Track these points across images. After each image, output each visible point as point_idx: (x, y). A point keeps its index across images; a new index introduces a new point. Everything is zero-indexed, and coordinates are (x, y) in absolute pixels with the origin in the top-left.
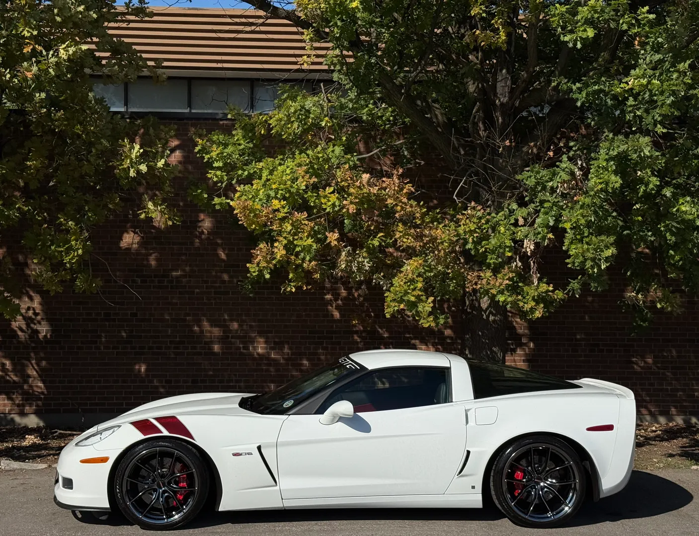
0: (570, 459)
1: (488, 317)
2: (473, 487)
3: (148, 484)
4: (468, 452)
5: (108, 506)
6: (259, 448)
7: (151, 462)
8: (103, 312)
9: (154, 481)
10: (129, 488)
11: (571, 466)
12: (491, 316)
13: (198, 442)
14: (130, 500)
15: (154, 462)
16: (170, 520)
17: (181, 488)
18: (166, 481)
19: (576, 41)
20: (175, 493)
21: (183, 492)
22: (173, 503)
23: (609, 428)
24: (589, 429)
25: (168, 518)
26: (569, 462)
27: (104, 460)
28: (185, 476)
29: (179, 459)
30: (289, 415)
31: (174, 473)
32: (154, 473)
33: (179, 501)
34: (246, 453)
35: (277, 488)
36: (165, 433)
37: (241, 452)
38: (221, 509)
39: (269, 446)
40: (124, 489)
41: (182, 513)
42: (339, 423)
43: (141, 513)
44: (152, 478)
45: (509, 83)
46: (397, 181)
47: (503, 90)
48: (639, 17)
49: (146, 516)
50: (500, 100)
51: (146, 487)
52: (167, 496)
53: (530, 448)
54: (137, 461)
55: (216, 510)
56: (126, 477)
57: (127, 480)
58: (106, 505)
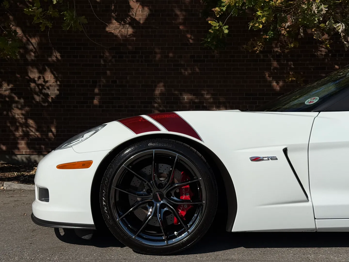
3: (142, 195)
5: (91, 222)
6: (285, 151)
7: (144, 170)
9: (149, 191)
10: (117, 200)
13: (207, 142)
14: (120, 216)
15: (148, 170)
16: (170, 242)
17: (183, 201)
18: (165, 192)
20: (176, 207)
21: (186, 207)
22: (172, 220)
25: (168, 239)
27: (86, 164)
28: (188, 186)
29: (180, 166)
30: (319, 112)
31: (173, 183)
32: (149, 182)
33: (182, 217)
34: (268, 158)
35: (309, 204)
36: (163, 130)
37: (261, 156)
38: (235, 229)
39: (298, 148)
40: (112, 202)
43: (134, 233)
44: (147, 188)
49: (139, 236)
51: (139, 199)
52: (166, 211)
54: (128, 166)
55: (229, 231)
56: (113, 187)
57: (116, 190)
58: (90, 221)
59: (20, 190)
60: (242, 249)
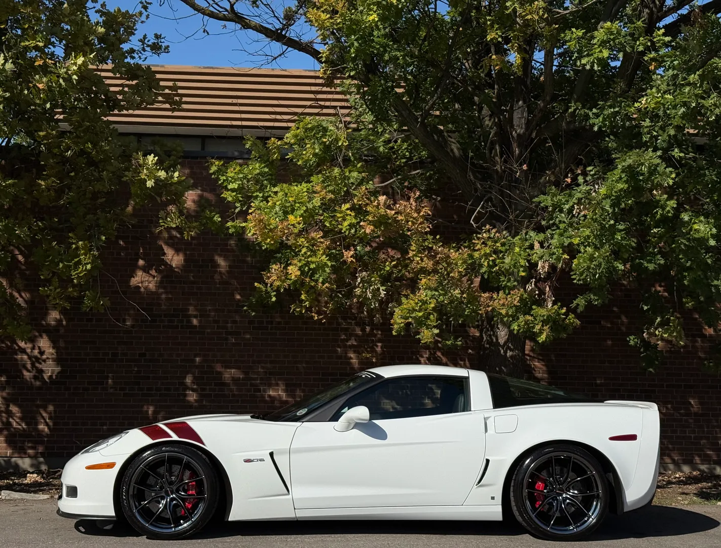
0: (592, 468)
1: (505, 352)
2: (493, 498)
3: (156, 490)
4: (488, 461)
5: (114, 514)
6: (271, 454)
7: (158, 470)
8: (110, 352)
9: (162, 488)
10: (135, 493)
11: (593, 476)
12: (508, 352)
13: (208, 447)
14: (136, 508)
15: (162, 470)
16: (177, 529)
17: (189, 495)
18: (175, 488)
19: (593, 63)
20: (184, 500)
21: (192, 500)
22: (181, 512)
23: (633, 437)
24: (612, 439)
25: (175, 527)
26: (592, 472)
27: (110, 466)
28: (194, 483)
29: (188, 466)
30: (303, 422)
31: (182, 480)
32: (162, 480)
33: (188, 510)
34: (257, 460)
35: (290, 496)
36: (175, 437)
37: (252, 458)
38: (231, 519)
39: (282, 452)
40: (131, 492)
41: (190, 522)
42: (355, 430)
43: (147, 522)
44: (160, 485)
45: (525, 114)
46: (414, 204)
47: (519, 122)
48: (655, 40)
49: (151, 524)
50: (516, 132)
51: (153, 494)
52: (175, 504)
53: (552, 457)
54: (145, 467)
55: (226, 520)
56: (132, 484)
57: (134, 486)
58: (111, 512)
59: (22, 499)
60: (239, 536)
